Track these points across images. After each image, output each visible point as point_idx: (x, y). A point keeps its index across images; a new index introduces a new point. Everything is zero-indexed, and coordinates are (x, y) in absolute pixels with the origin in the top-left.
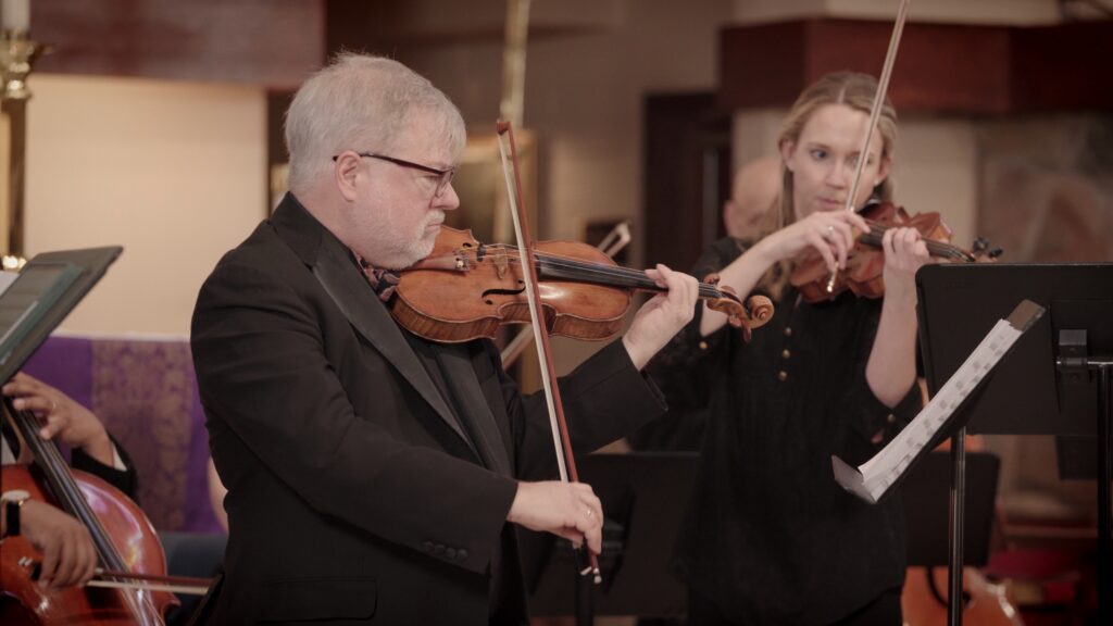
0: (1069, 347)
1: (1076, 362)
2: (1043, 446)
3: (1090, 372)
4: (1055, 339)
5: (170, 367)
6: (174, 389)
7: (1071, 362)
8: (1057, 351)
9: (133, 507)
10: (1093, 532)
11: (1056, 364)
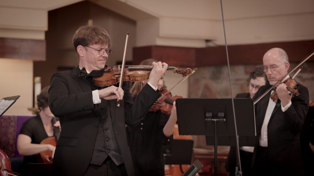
0: (208, 116)
1: (210, 119)
2: (203, 138)
3: (213, 122)
4: (205, 115)
5: (12, 121)
6: (12, 126)
7: (209, 119)
8: (206, 117)
9: (3, 152)
10: (213, 157)
11: (205, 120)
